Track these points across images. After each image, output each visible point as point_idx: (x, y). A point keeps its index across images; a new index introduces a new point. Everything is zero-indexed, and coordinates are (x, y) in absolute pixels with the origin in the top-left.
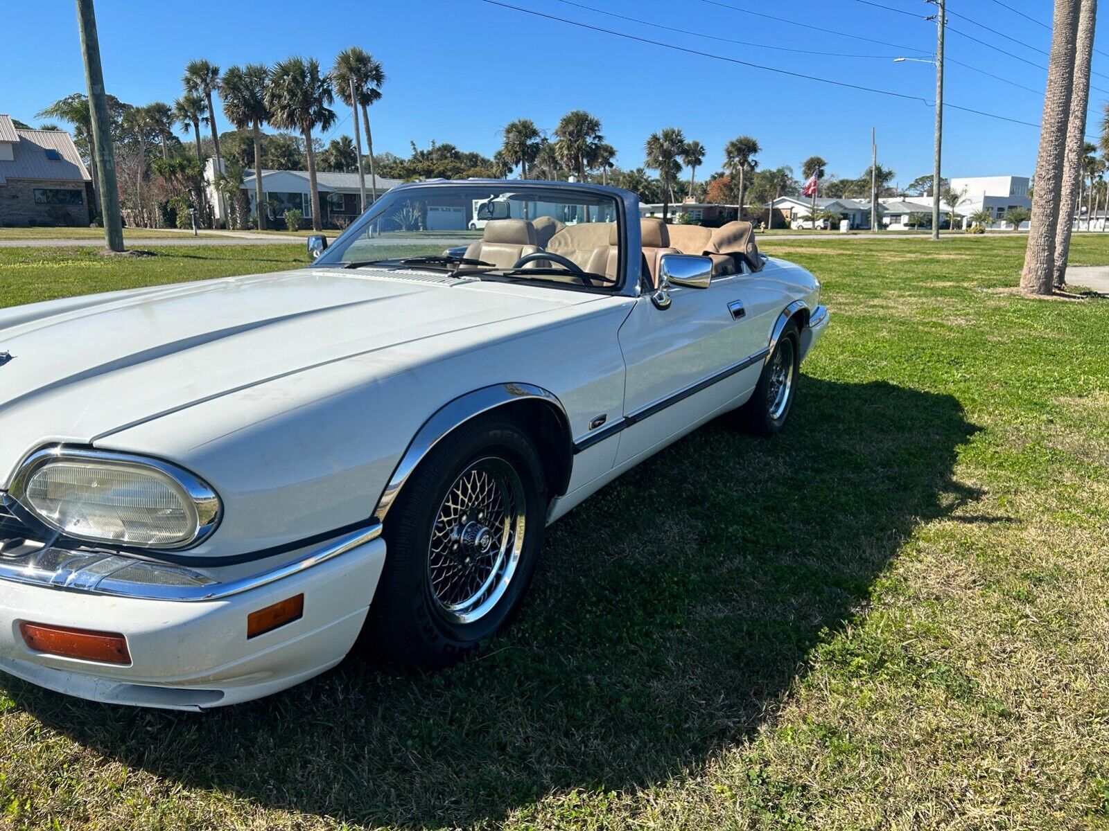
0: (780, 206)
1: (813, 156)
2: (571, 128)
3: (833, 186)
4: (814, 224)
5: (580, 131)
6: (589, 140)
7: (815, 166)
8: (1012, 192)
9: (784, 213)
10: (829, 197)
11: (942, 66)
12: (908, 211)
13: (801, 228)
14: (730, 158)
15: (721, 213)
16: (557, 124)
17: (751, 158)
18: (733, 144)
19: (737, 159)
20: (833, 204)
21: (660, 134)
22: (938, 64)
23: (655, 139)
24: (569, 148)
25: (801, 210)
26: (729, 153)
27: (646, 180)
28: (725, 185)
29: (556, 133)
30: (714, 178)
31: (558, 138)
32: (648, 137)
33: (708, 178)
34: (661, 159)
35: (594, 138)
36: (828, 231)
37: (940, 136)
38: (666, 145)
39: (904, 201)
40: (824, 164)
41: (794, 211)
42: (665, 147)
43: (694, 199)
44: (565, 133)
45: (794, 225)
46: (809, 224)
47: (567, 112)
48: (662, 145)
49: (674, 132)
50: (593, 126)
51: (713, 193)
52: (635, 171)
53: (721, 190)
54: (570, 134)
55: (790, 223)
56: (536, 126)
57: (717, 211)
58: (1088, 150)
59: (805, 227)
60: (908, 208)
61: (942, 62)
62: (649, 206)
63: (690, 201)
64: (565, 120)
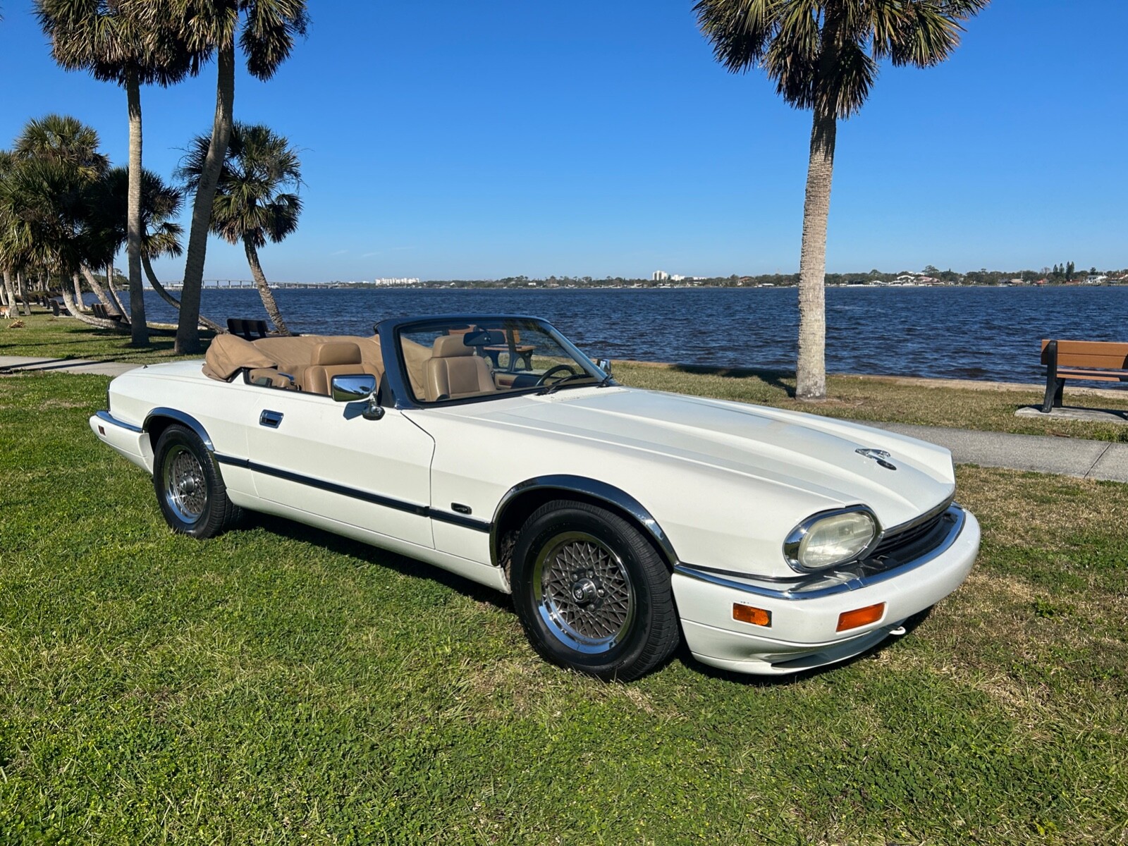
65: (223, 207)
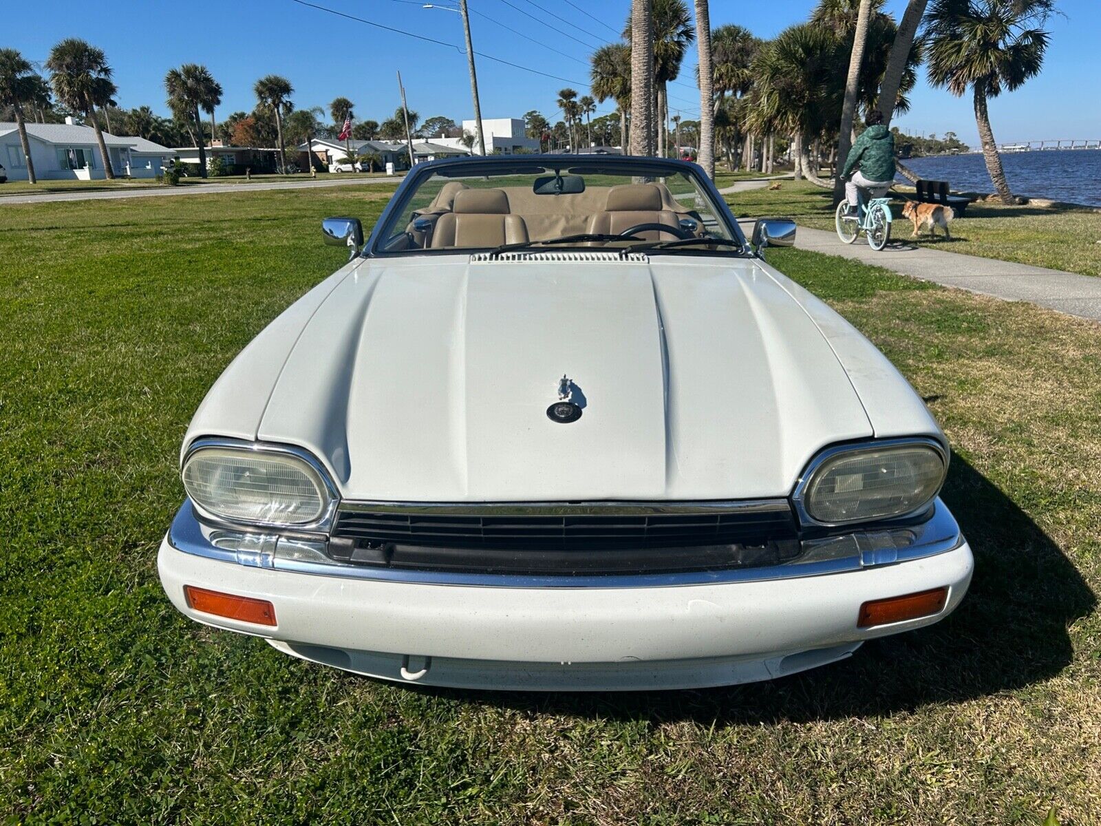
0: (314, 149)
1: (340, 97)
2: (68, 60)
3: (360, 127)
4: (353, 166)
5: (80, 64)
6: (94, 75)
7: (342, 108)
8: (513, 133)
9: (319, 155)
10: (358, 139)
11: (467, 15)
12: (433, 152)
13: (339, 171)
14: (262, 98)
15: (255, 156)
16: (48, 55)
17: (285, 98)
18: (261, 83)
19: (270, 101)
20: (365, 146)
21: (180, 70)
22: (463, 13)
23: (175, 75)
24: (70, 84)
25: (337, 154)
26: (260, 93)
27: (156, 121)
28: (250, 127)
29: (49, 65)
30: (234, 119)
31: (53, 72)
32: (167, 73)
33: (227, 119)
34: (186, 97)
35: (99, 72)
36: (371, 174)
37: (475, 82)
38: (190, 82)
39: (427, 142)
40: (351, 106)
41: (329, 154)
42: (189, 85)
43: (221, 142)
44: (61, 65)
45: (332, 169)
46: (348, 167)
47: (60, 40)
48: (185, 83)
49: (196, 68)
50: (96, 58)
51: (239, 135)
52: (139, 110)
53: (247, 131)
54: (68, 67)
55: (328, 167)
56: (24, 57)
57: (252, 154)
58: (569, 95)
59: (343, 170)
60: (433, 149)
61: (466, 12)
62: (172, 150)
63: (218, 145)
64: (57, 50)
65: (953, 53)
